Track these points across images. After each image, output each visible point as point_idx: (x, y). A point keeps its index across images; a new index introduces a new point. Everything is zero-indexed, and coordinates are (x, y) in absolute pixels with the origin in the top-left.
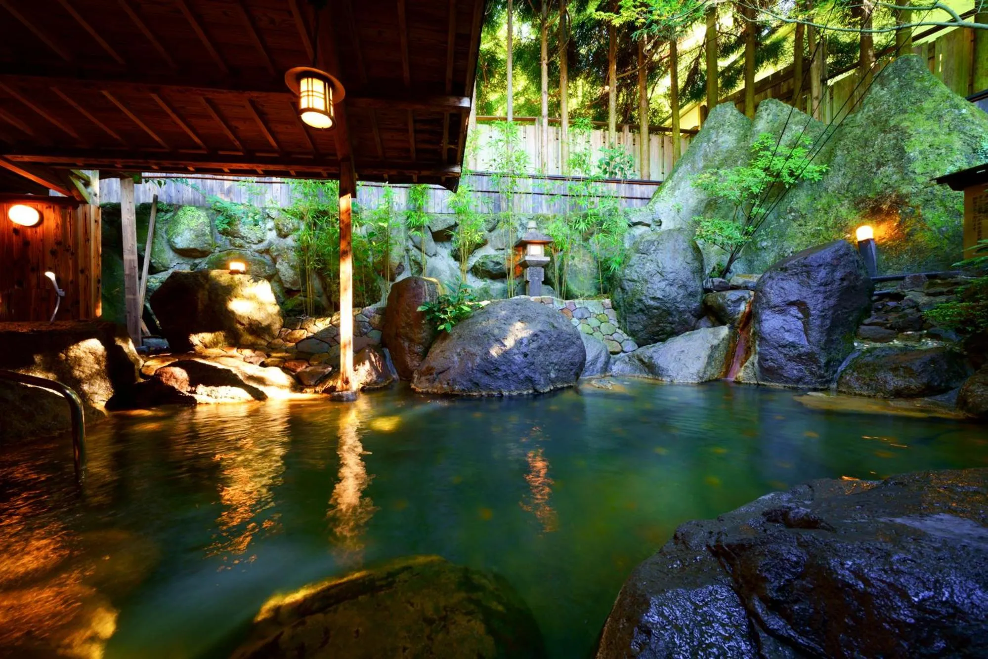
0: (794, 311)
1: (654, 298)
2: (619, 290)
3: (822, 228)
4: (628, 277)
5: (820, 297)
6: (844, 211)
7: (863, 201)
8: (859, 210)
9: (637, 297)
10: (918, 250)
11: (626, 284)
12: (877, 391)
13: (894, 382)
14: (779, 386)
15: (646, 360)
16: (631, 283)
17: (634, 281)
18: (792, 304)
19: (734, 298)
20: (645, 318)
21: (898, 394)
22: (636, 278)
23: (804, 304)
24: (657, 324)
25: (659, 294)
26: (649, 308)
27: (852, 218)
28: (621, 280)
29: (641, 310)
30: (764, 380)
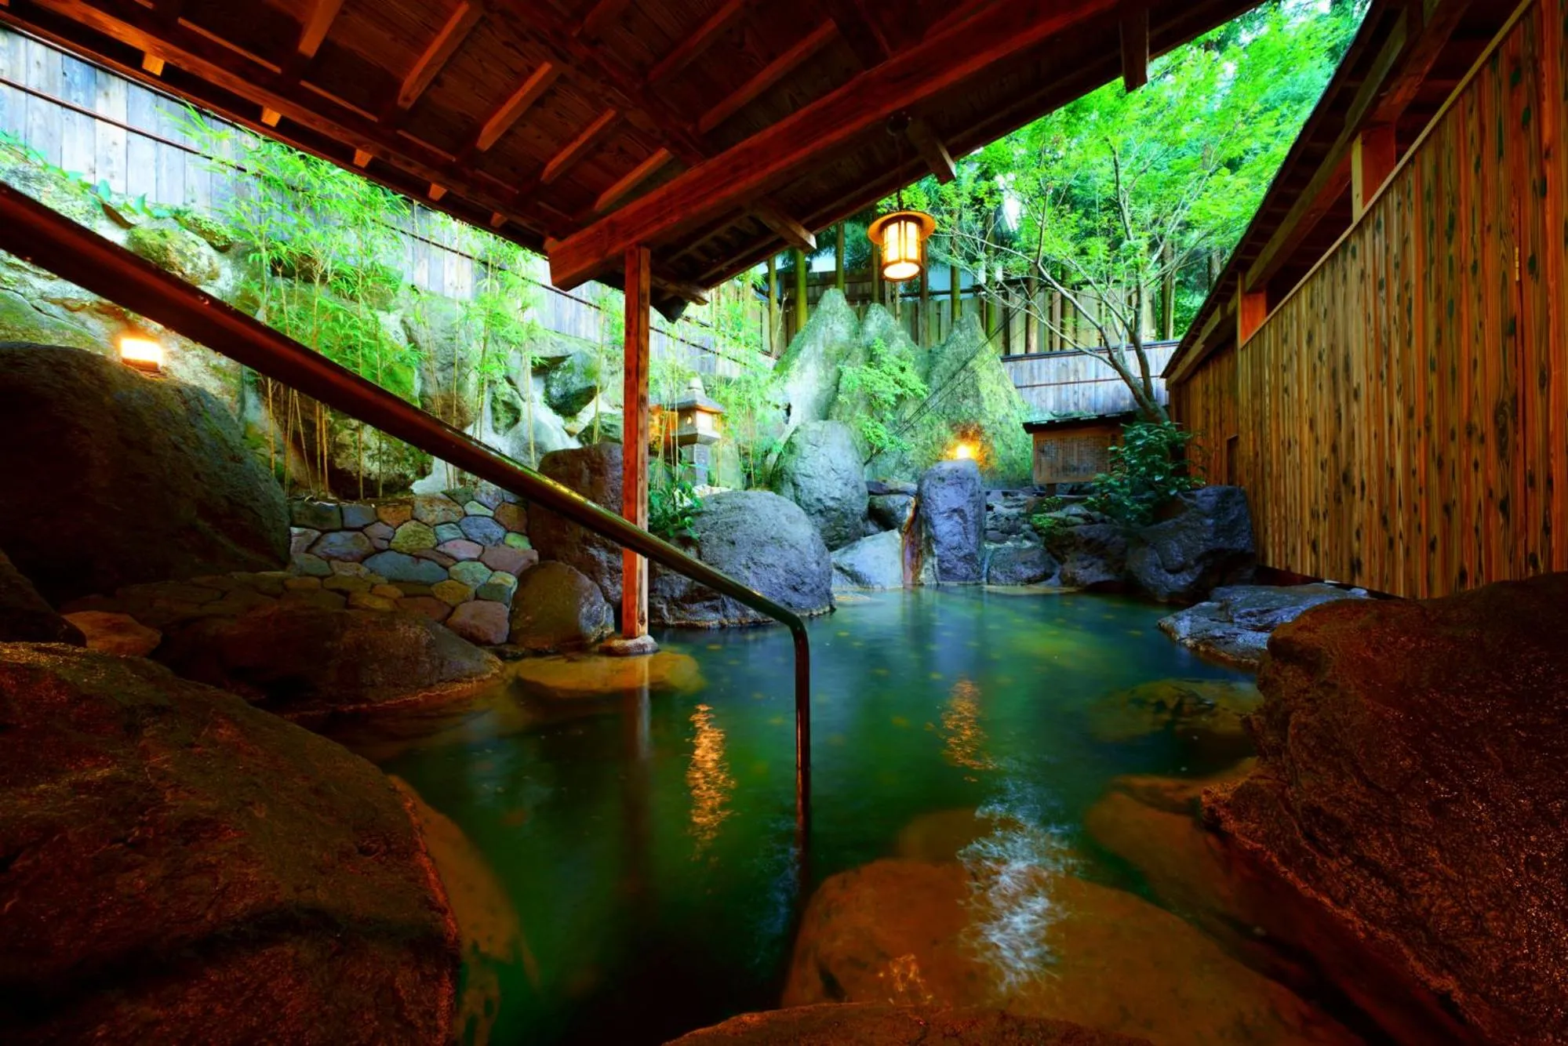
0: (956, 517)
1: (833, 499)
2: (790, 485)
3: (929, 442)
4: (803, 471)
5: (971, 505)
6: (943, 431)
7: (955, 425)
8: (953, 431)
9: (816, 495)
10: (993, 472)
11: (800, 480)
12: (1017, 581)
13: (1028, 572)
14: (954, 584)
15: (847, 568)
16: (806, 479)
17: (809, 476)
18: (955, 511)
19: (902, 502)
20: (823, 520)
21: (1030, 581)
22: (811, 473)
23: (962, 511)
24: (834, 528)
25: (837, 495)
26: (830, 509)
27: (950, 438)
28: (794, 474)
29: (820, 512)
30: (942, 579)
